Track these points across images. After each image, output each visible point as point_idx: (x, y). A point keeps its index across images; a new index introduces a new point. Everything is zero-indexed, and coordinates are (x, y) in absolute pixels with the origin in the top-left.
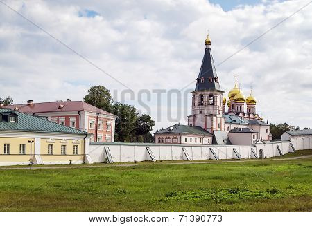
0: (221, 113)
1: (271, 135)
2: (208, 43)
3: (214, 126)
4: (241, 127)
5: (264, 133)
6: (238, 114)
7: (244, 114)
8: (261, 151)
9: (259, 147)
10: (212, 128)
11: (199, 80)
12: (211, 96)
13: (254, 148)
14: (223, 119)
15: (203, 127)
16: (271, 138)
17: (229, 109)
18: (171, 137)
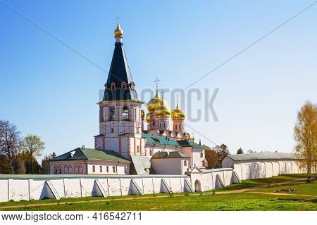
0: (140, 132)
1: (206, 161)
2: (118, 36)
3: (132, 150)
4: (168, 151)
5: (198, 159)
6: (162, 132)
7: (170, 132)
8: (197, 182)
9: (194, 177)
10: (129, 152)
11: (108, 85)
12: (125, 108)
13: (188, 179)
14: (143, 140)
15: (117, 150)
16: (207, 165)
17: (150, 126)
18: (73, 166)
